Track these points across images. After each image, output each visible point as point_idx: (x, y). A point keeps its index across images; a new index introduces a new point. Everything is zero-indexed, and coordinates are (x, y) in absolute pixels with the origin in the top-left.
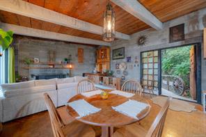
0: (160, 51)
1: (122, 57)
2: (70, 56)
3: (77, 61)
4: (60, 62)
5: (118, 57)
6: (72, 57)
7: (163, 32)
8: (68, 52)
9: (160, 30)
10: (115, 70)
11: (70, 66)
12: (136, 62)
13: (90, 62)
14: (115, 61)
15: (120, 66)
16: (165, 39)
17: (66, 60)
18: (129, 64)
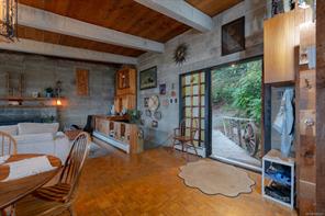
0: (208, 71)
1: (153, 84)
2: (59, 82)
3: (75, 93)
4: (35, 94)
5: (148, 85)
6: (64, 85)
7: (213, 35)
8: (55, 75)
9: (207, 31)
10: (143, 110)
11: (59, 103)
12: (173, 94)
13: (104, 95)
14: (143, 92)
15: (150, 103)
16: (215, 49)
17: (49, 90)
18: (162, 98)
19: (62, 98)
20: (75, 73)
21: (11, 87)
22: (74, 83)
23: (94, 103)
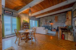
2: (52, 20)
14: (74, 19)
19: (52, 23)
20: (55, 17)
21: (46, 22)
22: (54, 19)
23: (59, 24)
